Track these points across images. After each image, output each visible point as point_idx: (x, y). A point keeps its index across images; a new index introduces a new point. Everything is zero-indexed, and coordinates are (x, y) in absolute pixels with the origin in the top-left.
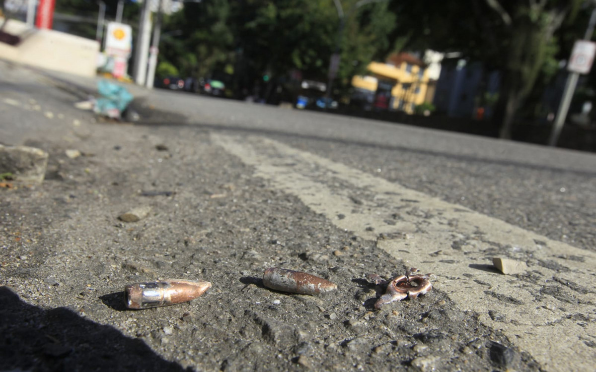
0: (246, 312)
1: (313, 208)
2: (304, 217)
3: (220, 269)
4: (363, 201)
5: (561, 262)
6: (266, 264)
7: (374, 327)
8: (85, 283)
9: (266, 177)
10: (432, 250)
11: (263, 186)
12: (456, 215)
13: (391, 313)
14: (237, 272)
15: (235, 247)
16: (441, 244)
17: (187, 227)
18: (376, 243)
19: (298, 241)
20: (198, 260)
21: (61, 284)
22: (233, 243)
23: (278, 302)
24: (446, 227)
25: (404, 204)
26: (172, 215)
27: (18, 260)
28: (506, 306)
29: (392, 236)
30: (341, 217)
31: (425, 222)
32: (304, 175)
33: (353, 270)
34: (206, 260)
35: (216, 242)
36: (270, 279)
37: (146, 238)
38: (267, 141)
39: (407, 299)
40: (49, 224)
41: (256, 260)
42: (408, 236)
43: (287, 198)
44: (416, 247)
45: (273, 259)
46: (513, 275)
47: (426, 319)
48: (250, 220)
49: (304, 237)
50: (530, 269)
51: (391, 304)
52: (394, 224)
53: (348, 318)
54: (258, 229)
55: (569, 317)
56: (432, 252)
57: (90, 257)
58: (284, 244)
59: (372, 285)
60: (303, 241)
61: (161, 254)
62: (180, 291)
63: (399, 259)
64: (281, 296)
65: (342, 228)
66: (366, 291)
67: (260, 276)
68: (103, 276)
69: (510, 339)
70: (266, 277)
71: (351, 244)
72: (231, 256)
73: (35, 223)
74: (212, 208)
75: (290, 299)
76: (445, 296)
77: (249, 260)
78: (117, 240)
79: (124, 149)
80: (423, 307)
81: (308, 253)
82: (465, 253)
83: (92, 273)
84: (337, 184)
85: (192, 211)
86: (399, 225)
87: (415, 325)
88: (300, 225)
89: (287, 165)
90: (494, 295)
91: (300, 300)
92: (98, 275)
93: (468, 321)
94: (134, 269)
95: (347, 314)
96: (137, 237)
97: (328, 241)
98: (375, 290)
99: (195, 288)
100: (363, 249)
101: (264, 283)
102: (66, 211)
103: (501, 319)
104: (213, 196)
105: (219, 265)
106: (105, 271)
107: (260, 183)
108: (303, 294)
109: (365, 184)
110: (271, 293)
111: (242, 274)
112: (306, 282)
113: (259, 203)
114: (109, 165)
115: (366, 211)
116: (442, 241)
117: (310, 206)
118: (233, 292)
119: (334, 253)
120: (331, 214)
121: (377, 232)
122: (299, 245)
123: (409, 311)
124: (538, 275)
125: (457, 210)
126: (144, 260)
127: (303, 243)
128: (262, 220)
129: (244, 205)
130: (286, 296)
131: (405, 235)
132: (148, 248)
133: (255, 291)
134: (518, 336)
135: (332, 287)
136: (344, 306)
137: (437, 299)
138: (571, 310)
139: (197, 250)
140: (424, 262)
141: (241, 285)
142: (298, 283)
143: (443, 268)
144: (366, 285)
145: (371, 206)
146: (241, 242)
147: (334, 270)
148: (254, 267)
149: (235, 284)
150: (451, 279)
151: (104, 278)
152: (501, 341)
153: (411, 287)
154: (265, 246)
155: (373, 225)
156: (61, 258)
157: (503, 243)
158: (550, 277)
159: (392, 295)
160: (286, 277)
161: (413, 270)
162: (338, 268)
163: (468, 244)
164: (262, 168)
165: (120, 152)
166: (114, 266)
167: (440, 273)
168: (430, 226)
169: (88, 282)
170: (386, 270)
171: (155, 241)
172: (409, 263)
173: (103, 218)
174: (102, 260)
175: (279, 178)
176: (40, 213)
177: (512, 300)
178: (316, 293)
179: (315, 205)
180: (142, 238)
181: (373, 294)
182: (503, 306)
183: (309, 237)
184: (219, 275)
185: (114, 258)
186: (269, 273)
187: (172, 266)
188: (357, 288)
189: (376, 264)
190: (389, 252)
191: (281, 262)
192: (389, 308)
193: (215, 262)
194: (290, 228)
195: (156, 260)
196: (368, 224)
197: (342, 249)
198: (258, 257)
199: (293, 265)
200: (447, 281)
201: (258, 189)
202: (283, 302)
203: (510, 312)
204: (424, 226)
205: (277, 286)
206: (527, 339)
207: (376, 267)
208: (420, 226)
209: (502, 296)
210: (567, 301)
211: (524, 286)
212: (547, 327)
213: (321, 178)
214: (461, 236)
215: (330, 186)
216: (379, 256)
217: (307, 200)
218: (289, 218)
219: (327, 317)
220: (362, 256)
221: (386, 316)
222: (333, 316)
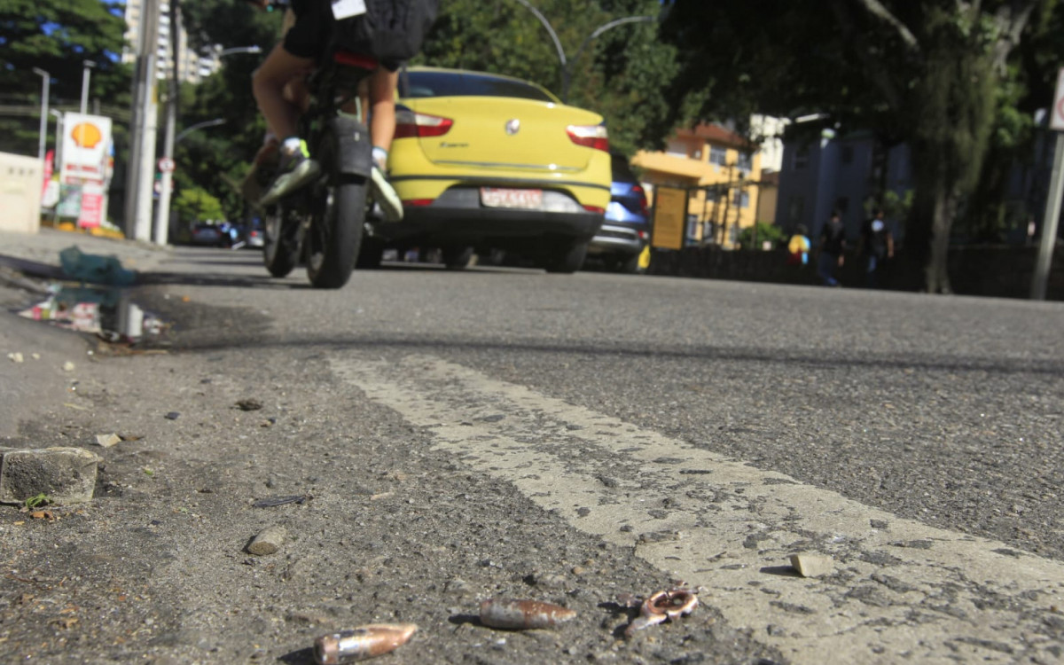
0: (466, 657)
1: (538, 501)
2: (526, 520)
3: (419, 609)
4: (618, 480)
5: (895, 552)
6: (480, 596)
7: (624, 659)
8: (249, 644)
9: (455, 449)
10: (714, 552)
11: (452, 468)
12: (764, 491)
13: (645, 639)
14: (443, 610)
15: (430, 576)
16: (729, 541)
17: (351, 553)
18: (634, 550)
19: (519, 559)
20: (384, 600)
21: (220, 649)
22: (426, 571)
23: (502, 641)
24: (744, 514)
25: (684, 478)
26: (319, 537)
27: (144, 625)
28: (793, 617)
29: (657, 537)
30: (583, 512)
31: (712, 507)
32: (519, 440)
33: (599, 592)
34: (396, 597)
35: (402, 573)
36: (490, 613)
37: (299, 576)
38: (442, 367)
39: (668, 621)
40: (151, 570)
41: (466, 592)
42: (681, 535)
43: (495, 487)
44: (692, 549)
45: (488, 587)
46: (817, 578)
47: (687, 643)
48: (442, 532)
49: (529, 552)
50: (844, 567)
51: (645, 630)
52: (663, 516)
53: (591, 651)
54: (458, 546)
55: (867, 624)
56: (712, 556)
57: (236, 612)
58: (501, 566)
59: (624, 609)
60: (528, 557)
61: (330, 597)
62: (381, 639)
63: (663, 570)
64: (507, 634)
65: (584, 530)
66: (615, 616)
67: (476, 612)
68: (267, 633)
69: (784, 655)
70: (484, 612)
71: (597, 555)
72: (429, 589)
73: (131, 573)
74: (378, 518)
75: (518, 637)
76: (718, 613)
77: (455, 593)
78: (257, 583)
79: (182, 417)
80: (686, 629)
81: (536, 575)
82: (761, 553)
83: (251, 631)
84: (576, 453)
85: (348, 526)
86: (673, 516)
87: (674, 650)
88: (521, 533)
89: (487, 420)
90: (780, 605)
91: (531, 636)
92: (260, 633)
93: (740, 640)
94: (304, 620)
95: (591, 647)
96: (285, 577)
97: (563, 554)
98: (627, 614)
99: (398, 633)
100: (614, 561)
101: (482, 619)
102: (160, 547)
103: (780, 634)
104: (374, 497)
105: (415, 604)
106: (268, 627)
107: (445, 463)
108: (534, 628)
109: (624, 446)
110: (493, 632)
111: (450, 612)
112: (536, 612)
113: (450, 501)
114: (178, 455)
115: (622, 499)
116: (731, 538)
117: (532, 498)
118: (442, 635)
119: (572, 571)
120: (566, 507)
121: (635, 533)
122: (523, 564)
123: (669, 636)
124: (852, 573)
125: (768, 481)
126: (311, 607)
127: (528, 561)
128: (460, 530)
129: (428, 507)
130: (513, 634)
131: (677, 533)
132: (307, 591)
133: (472, 632)
134: (794, 650)
135: (570, 616)
136: (587, 639)
137: (706, 618)
138: (875, 613)
139: (378, 587)
140: (699, 571)
141: (452, 627)
142: (526, 615)
143: (723, 578)
144: (615, 609)
145: (630, 488)
146: (438, 569)
147: (574, 595)
148: (464, 601)
149: (444, 626)
150: (731, 590)
151: (271, 636)
152: (773, 658)
153: (672, 605)
154: (474, 570)
155: (632, 523)
156: (199, 617)
157: (821, 531)
158: (866, 575)
159: (647, 617)
160: (510, 608)
161: (678, 583)
162: (579, 591)
163: (769, 537)
164: (442, 432)
165: (179, 424)
166: (275, 620)
167: (717, 584)
168: (720, 513)
169: (253, 642)
170: (644, 587)
171: (313, 580)
172: (676, 575)
173: (221, 554)
174: (253, 614)
175: (477, 449)
176: (126, 554)
177: (803, 610)
178: (550, 625)
179: (542, 495)
180: (294, 577)
181: (624, 618)
182: (788, 619)
183: (536, 550)
184: (419, 617)
185: (271, 609)
186: (487, 606)
187: (353, 612)
188: (604, 613)
189: (631, 580)
190: (651, 561)
191: (500, 591)
192: (643, 634)
193: (409, 600)
194: (506, 539)
195: (329, 606)
196: (625, 521)
197: (585, 564)
198: (466, 587)
199: (517, 593)
200: (724, 594)
201: (445, 474)
202: (510, 641)
203: (794, 623)
204: (709, 516)
205: (500, 621)
206: (804, 653)
207: (632, 584)
208: (705, 516)
209: (792, 606)
210: (875, 605)
211: (827, 590)
212: (835, 637)
213: (548, 442)
214: (762, 526)
215: (563, 458)
216: (637, 568)
217: (527, 488)
218: (502, 522)
219: (566, 652)
220: (613, 571)
221: (639, 644)
222: (573, 650)
